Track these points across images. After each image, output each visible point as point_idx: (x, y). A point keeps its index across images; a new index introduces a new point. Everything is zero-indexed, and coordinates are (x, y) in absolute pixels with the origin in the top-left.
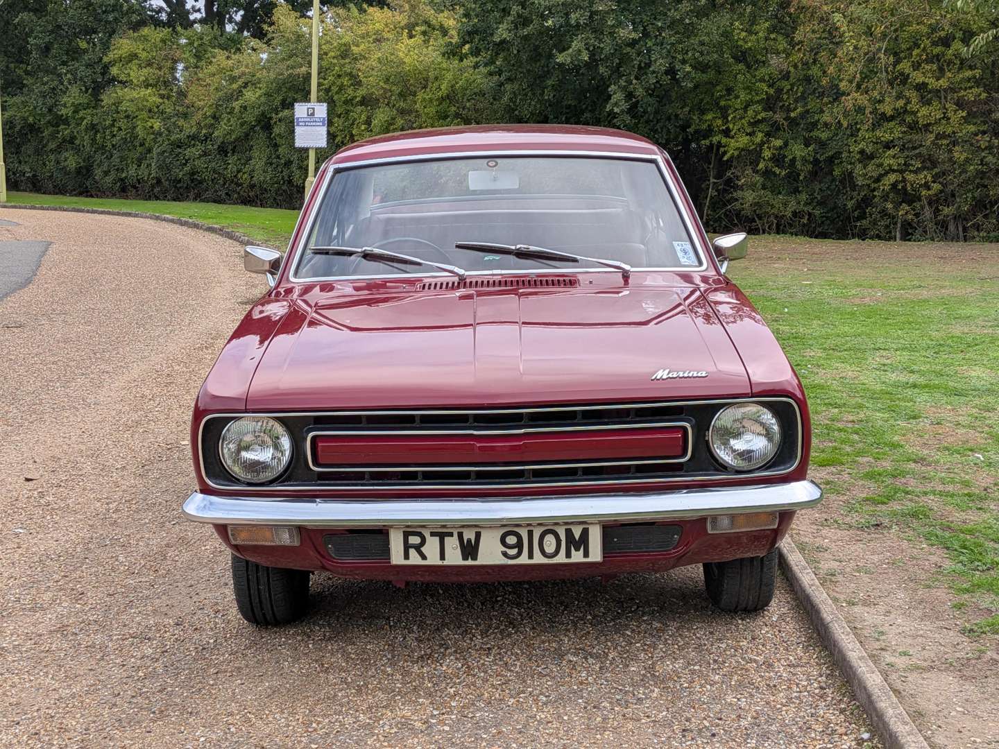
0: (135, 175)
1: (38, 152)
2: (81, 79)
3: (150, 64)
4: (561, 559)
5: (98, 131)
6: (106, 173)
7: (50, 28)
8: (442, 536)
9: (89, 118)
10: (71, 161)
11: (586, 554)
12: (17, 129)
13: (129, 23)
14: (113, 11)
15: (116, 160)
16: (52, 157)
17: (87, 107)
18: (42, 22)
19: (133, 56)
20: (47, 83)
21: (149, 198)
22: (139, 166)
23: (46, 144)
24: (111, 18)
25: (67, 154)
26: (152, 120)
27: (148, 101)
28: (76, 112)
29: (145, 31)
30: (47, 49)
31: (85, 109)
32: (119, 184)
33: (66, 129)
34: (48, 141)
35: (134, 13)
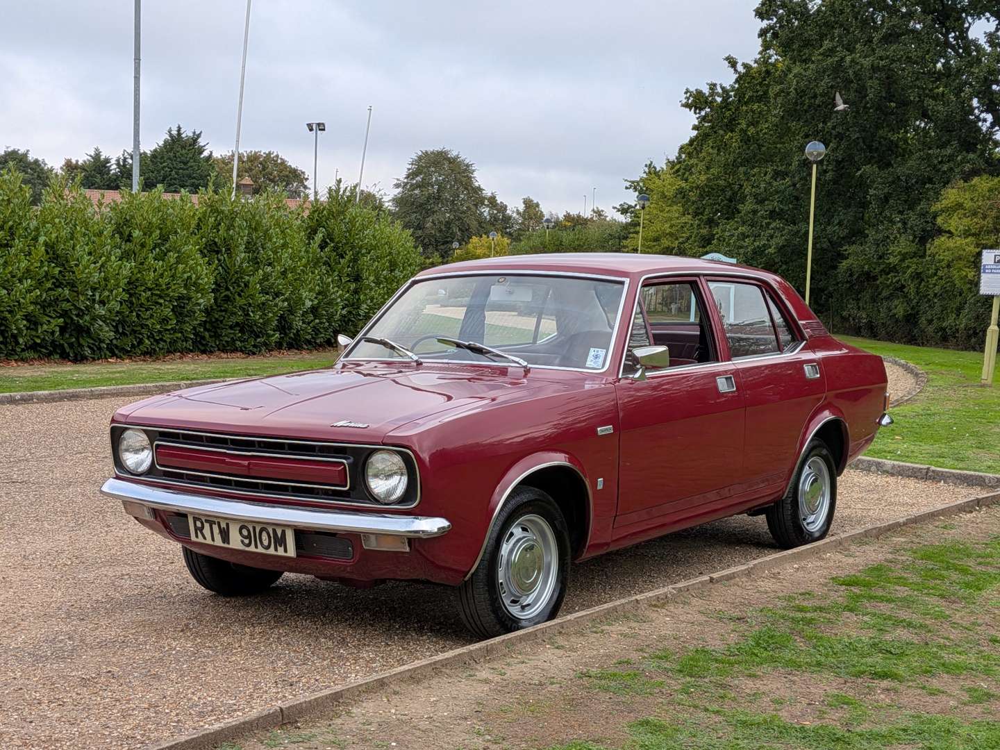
0: (953, 324)
1: (874, 300)
2: (911, 228)
3: (975, 214)
4: (271, 551)
5: (923, 280)
6: (930, 322)
7: (890, 179)
8: (211, 523)
9: (914, 266)
10: (900, 309)
11: (286, 551)
12: (855, 277)
13: (963, 172)
14: (949, 161)
15: (937, 309)
16: (885, 303)
17: (915, 255)
18: (884, 174)
19: (960, 206)
20: (882, 231)
21: (966, 349)
22: (958, 315)
23: (881, 291)
24: (945, 168)
25: (896, 302)
26: (966, 269)
27: (964, 250)
28: (902, 260)
29: (976, 180)
30: (886, 199)
31: (911, 258)
32: (940, 333)
33: (895, 277)
34: (882, 289)
35: (969, 162)
